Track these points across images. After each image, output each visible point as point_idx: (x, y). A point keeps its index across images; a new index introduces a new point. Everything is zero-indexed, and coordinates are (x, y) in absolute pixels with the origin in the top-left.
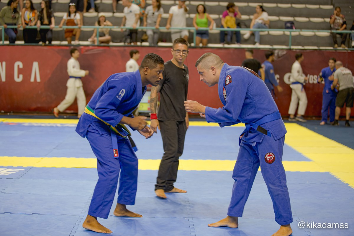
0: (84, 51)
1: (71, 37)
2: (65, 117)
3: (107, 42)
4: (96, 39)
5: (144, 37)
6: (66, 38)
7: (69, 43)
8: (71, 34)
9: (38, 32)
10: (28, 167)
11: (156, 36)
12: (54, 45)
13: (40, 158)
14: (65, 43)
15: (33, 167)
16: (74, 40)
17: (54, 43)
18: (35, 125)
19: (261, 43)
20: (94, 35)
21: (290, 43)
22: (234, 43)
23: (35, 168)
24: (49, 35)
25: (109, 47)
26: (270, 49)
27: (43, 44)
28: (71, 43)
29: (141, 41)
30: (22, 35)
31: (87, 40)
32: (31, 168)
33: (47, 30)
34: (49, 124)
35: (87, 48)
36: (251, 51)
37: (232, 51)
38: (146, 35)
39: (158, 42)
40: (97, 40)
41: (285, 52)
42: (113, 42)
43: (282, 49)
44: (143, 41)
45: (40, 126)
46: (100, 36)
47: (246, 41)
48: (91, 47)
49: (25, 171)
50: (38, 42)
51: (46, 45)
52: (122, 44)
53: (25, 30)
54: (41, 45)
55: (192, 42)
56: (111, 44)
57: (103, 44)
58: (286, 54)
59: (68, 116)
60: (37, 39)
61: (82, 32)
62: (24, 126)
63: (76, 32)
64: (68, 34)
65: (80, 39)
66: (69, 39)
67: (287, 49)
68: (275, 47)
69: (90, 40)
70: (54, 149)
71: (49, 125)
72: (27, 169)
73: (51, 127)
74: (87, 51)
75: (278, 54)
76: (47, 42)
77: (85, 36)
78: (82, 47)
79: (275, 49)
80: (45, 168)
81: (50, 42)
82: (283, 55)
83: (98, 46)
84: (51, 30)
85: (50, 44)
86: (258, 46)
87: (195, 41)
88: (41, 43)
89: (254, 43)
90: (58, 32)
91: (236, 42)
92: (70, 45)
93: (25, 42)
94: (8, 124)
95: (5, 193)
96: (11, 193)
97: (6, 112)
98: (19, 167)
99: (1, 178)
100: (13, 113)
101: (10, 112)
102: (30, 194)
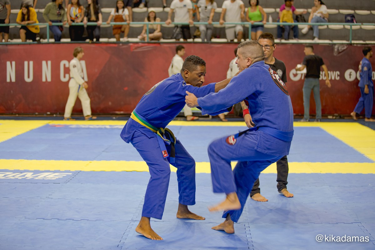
0: (134, 48)
1: (119, 34)
2: (114, 118)
3: (157, 38)
4: (145, 35)
5: (196, 33)
6: (115, 34)
7: (117, 40)
8: (119, 31)
9: (85, 29)
10: (76, 171)
11: (210, 32)
12: (102, 43)
13: (88, 162)
14: (113, 40)
15: (81, 171)
16: (123, 37)
17: (102, 40)
18: (83, 127)
19: (319, 38)
20: (144, 31)
21: (351, 38)
22: (292, 39)
23: (84, 172)
24: (96, 32)
25: (159, 43)
26: (329, 44)
27: (90, 42)
28: (119, 40)
29: (193, 37)
30: (68, 32)
31: (137, 37)
32: (79, 172)
33: (94, 27)
34: (98, 125)
35: (136, 45)
36: (311, 46)
37: (289, 47)
38: (199, 31)
39: (211, 38)
40: (147, 37)
41: (345, 48)
42: (164, 38)
43: (342, 44)
44: (195, 37)
45: (88, 128)
46: (150, 33)
47: (304, 36)
48: (140, 44)
49: (73, 175)
50: (84, 39)
51: (93, 43)
52: (173, 40)
53: (71, 27)
54: (88, 43)
55: (248, 38)
56: (162, 40)
57: (153, 41)
58: (347, 49)
59: (118, 116)
60: (84, 36)
61: (131, 28)
62: (71, 128)
63: (125, 29)
64: (116, 31)
65: (129, 36)
66: (117, 36)
67: (348, 44)
68: (335, 42)
69: (140, 37)
70: (103, 151)
71: (97, 127)
72: (75, 173)
73: (100, 129)
74: (136, 48)
75: (338, 50)
76: (95, 40)
77: (134, 33)
78: (131, 44)
79: (335, 44)
80: (94, 171)
81: (98, 40)
82: (344, 50)
83: (148, 43)
84: (98, 27)
85: (98, 42)
86: (316, 41)
87: (250, 37)
88: (88, 40)
89: (313, 38)
90: (106, 29)
91: (293, 38)
92: (118, 42)
93: (72, 40)
94: (54, 126)
95: (52, 198)
96: (59, 199)
97: (52, 114)
98: (66, 171)
99: (48, 183)
100: (60, 114)
101: (56, 114)
102: (78, 199)
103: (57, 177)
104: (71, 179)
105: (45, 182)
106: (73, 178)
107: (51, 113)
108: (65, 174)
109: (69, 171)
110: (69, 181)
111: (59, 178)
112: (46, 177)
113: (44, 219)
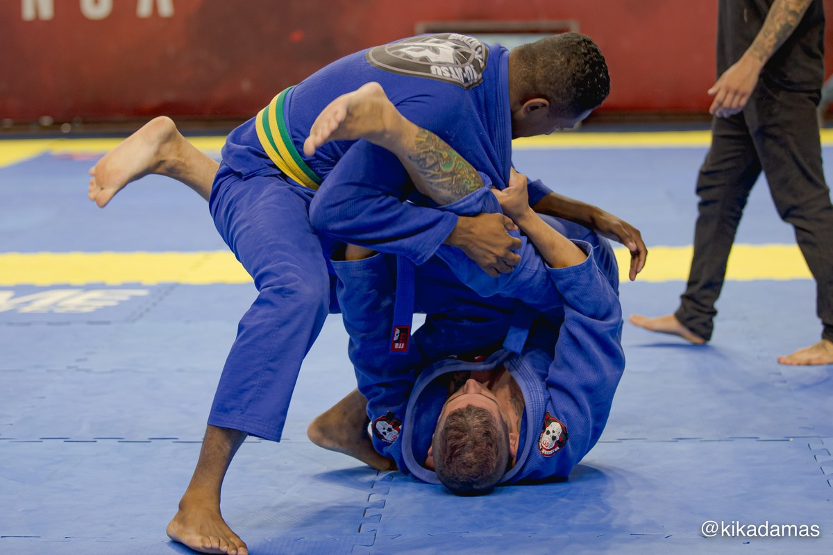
10: (160, 284)
15: (178, 285)
32: (172, 289)
72: (159, 292)
94: (67, 158)
95: (88, 371)
96: (113, 371)
97: (57, 123)
98: (126, 286)
99: (68, 323)
100: (85, 123)
101: (70, 122)
102: (180, 371)
103: (100, 304)
104: (148, 310)
105: (59, 321)
106: (154, 304)
107: (53, 117)
108: (124, 295)
109: (138, 286)
110: (141, 316)
111: (106, 308)
112: (62, 304)
113: (67, 440)
